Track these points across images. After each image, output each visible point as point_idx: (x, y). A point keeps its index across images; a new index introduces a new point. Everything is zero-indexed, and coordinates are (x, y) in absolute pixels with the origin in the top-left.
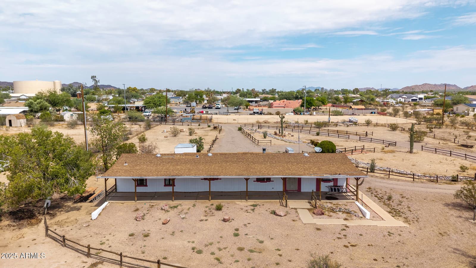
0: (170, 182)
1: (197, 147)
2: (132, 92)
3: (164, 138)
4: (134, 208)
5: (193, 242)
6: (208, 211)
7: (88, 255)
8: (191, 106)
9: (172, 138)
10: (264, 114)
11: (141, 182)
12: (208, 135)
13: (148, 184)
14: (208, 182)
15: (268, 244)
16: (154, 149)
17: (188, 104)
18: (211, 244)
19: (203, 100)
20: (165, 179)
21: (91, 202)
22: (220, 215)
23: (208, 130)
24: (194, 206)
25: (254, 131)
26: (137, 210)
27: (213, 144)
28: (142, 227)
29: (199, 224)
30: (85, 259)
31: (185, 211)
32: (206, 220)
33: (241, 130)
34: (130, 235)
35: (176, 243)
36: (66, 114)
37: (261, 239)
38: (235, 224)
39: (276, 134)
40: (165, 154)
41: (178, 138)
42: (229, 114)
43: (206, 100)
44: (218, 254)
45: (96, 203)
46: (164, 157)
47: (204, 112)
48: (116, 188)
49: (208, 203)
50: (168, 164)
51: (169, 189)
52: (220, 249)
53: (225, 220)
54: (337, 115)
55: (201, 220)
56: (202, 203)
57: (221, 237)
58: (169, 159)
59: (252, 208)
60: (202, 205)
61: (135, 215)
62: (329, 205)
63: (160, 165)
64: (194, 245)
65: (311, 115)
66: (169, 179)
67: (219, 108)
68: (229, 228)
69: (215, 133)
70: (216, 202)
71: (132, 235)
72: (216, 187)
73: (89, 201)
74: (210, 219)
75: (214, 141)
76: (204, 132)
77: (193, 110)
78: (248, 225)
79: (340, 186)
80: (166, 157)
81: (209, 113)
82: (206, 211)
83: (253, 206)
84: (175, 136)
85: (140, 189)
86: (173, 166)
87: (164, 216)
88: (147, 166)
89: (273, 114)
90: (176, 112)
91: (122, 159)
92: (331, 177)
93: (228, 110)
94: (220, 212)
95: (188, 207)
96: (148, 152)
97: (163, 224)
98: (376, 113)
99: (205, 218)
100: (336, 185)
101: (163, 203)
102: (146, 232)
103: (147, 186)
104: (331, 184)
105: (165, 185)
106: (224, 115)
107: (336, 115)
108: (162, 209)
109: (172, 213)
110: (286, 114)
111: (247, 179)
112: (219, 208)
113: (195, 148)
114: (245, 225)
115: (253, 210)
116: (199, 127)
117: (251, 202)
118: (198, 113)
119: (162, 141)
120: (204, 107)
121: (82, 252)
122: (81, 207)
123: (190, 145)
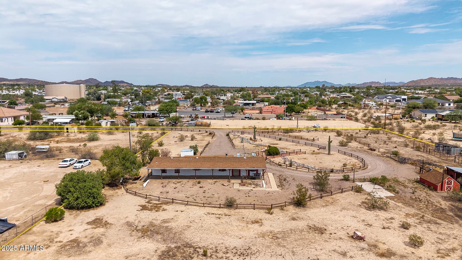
0: (177, 171)
1: (194, 150)
2: (147, 94)
3: (174, 142)
4: (161, 183)
5: (186, 195)
6: (194, 184)
7: (146, 198)
8: (196, 110)
9: (180, 142)
10: (253, 119)
11: (164, 171)
12: (204, 140)
13: (167, 172)
14: (195, 171)
15: (216, 195)
16: (169, 153)
17: (194, 108)
18: (193, 195)
19: (207, 103)
20: (175, 170)
21: (140, 180)
22: (199, 185)
23: (205, 136)
24: (188, 182)
25: (237, 137)
26: (163, 183)
27: (205, 148)
28: (165, 189)
29: (189, 189)
30: (145, 199)
31: (184, 184)
32: (193, 187)
33: (228, 136)
34: (161, 192)
35: (180, 195)
36: (102, 122)
37: (213, 194)
38: (204, 189)
39: (251, 139)
40: (175, 157)
41: (183, 142)
42: (225, 118)
43: (210, 102)
44: (195, 198)
45: (143, 180)
46: (175, 159)
47: (206, 118)
48: (152, 174)
49: (194, 180)
50: (176, 162)
51: (177, 174)
52: (196, 197)
53: (200, 187)
54: (312, 120)
55: (191, 187)
56: (192, 180)
57: (198, 193)
58: (177, 160)
59: (214, 183)
60: (191, 182)
61: (162, 185)
62: (250, 182)
63: (173, 163)
64: (186, 196)
65: (290, 120)
66: (177, 170)
67: (219, 112)
68: (202, 190)
69: (209, 139)
70: (198, 180)
71: (162, 192)
72: (198, 174)
73: (140, 179)
74: (194, 187)
75: (207, 145)
76: (202, 137)
77: (197, 116)
78: (210, 189)
79: (259, 173)
80: (176, 159)
81: (209, 118)
82: (193, 184)
83: (215, 182)
84: (182, 141)
85: (164, 174)
86: (179, 163)
87: (174, 186)
88: (167, 163)
89: (260, 119)
90: (183, 117)
91: (154, 160)
92: (255, 169)
93: (225, 115)
94: (200, 184)
95: (185, 182)
96: (166, 154)
97: (174, 188)
98: (345, 117)
99: (192, 187)
100: (257, 173)
101: (174, 180)
102: (167, 191)
103: (166, 173)
104: (255, 172)
105: (175, 173)
106: (221, 120)
107: (310, 120)
108: (174, 183)
109: (178, 185)
110: (271, 119)
111: (213, 170)
112: (199, 183)
113: (193, 151)
114: (209, 189)
115: (214, 184)
116: (200, 132)
117: (215, 180)
118: (201, 118)
119: (173, 145)
120: (207, 112)
121: (143, 197)
122: (137, 182)
123: (190, 150)
